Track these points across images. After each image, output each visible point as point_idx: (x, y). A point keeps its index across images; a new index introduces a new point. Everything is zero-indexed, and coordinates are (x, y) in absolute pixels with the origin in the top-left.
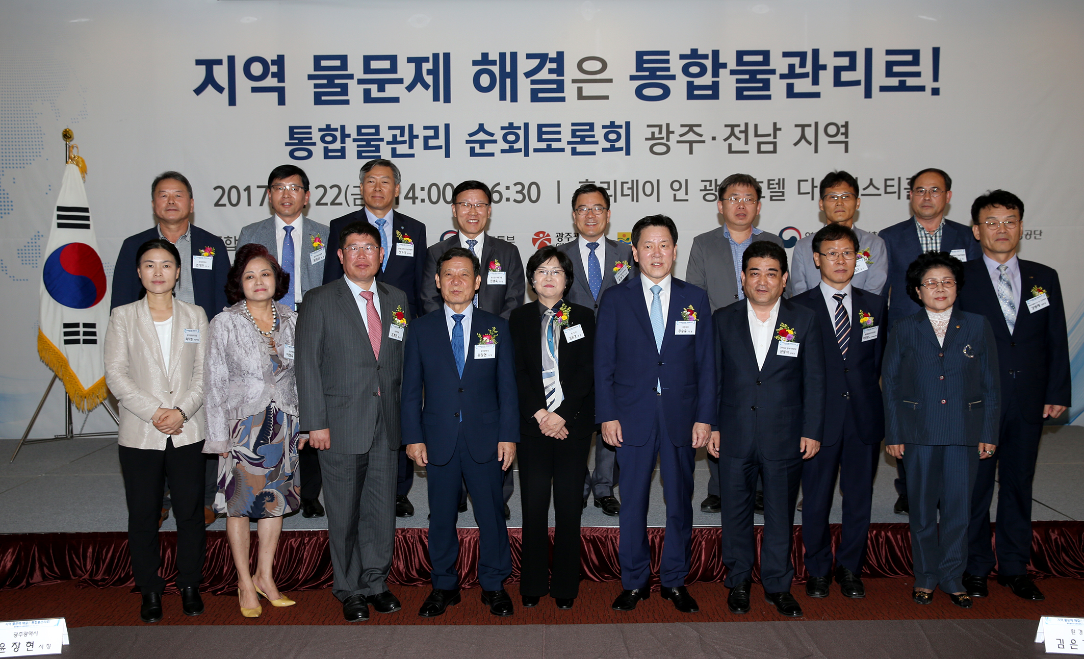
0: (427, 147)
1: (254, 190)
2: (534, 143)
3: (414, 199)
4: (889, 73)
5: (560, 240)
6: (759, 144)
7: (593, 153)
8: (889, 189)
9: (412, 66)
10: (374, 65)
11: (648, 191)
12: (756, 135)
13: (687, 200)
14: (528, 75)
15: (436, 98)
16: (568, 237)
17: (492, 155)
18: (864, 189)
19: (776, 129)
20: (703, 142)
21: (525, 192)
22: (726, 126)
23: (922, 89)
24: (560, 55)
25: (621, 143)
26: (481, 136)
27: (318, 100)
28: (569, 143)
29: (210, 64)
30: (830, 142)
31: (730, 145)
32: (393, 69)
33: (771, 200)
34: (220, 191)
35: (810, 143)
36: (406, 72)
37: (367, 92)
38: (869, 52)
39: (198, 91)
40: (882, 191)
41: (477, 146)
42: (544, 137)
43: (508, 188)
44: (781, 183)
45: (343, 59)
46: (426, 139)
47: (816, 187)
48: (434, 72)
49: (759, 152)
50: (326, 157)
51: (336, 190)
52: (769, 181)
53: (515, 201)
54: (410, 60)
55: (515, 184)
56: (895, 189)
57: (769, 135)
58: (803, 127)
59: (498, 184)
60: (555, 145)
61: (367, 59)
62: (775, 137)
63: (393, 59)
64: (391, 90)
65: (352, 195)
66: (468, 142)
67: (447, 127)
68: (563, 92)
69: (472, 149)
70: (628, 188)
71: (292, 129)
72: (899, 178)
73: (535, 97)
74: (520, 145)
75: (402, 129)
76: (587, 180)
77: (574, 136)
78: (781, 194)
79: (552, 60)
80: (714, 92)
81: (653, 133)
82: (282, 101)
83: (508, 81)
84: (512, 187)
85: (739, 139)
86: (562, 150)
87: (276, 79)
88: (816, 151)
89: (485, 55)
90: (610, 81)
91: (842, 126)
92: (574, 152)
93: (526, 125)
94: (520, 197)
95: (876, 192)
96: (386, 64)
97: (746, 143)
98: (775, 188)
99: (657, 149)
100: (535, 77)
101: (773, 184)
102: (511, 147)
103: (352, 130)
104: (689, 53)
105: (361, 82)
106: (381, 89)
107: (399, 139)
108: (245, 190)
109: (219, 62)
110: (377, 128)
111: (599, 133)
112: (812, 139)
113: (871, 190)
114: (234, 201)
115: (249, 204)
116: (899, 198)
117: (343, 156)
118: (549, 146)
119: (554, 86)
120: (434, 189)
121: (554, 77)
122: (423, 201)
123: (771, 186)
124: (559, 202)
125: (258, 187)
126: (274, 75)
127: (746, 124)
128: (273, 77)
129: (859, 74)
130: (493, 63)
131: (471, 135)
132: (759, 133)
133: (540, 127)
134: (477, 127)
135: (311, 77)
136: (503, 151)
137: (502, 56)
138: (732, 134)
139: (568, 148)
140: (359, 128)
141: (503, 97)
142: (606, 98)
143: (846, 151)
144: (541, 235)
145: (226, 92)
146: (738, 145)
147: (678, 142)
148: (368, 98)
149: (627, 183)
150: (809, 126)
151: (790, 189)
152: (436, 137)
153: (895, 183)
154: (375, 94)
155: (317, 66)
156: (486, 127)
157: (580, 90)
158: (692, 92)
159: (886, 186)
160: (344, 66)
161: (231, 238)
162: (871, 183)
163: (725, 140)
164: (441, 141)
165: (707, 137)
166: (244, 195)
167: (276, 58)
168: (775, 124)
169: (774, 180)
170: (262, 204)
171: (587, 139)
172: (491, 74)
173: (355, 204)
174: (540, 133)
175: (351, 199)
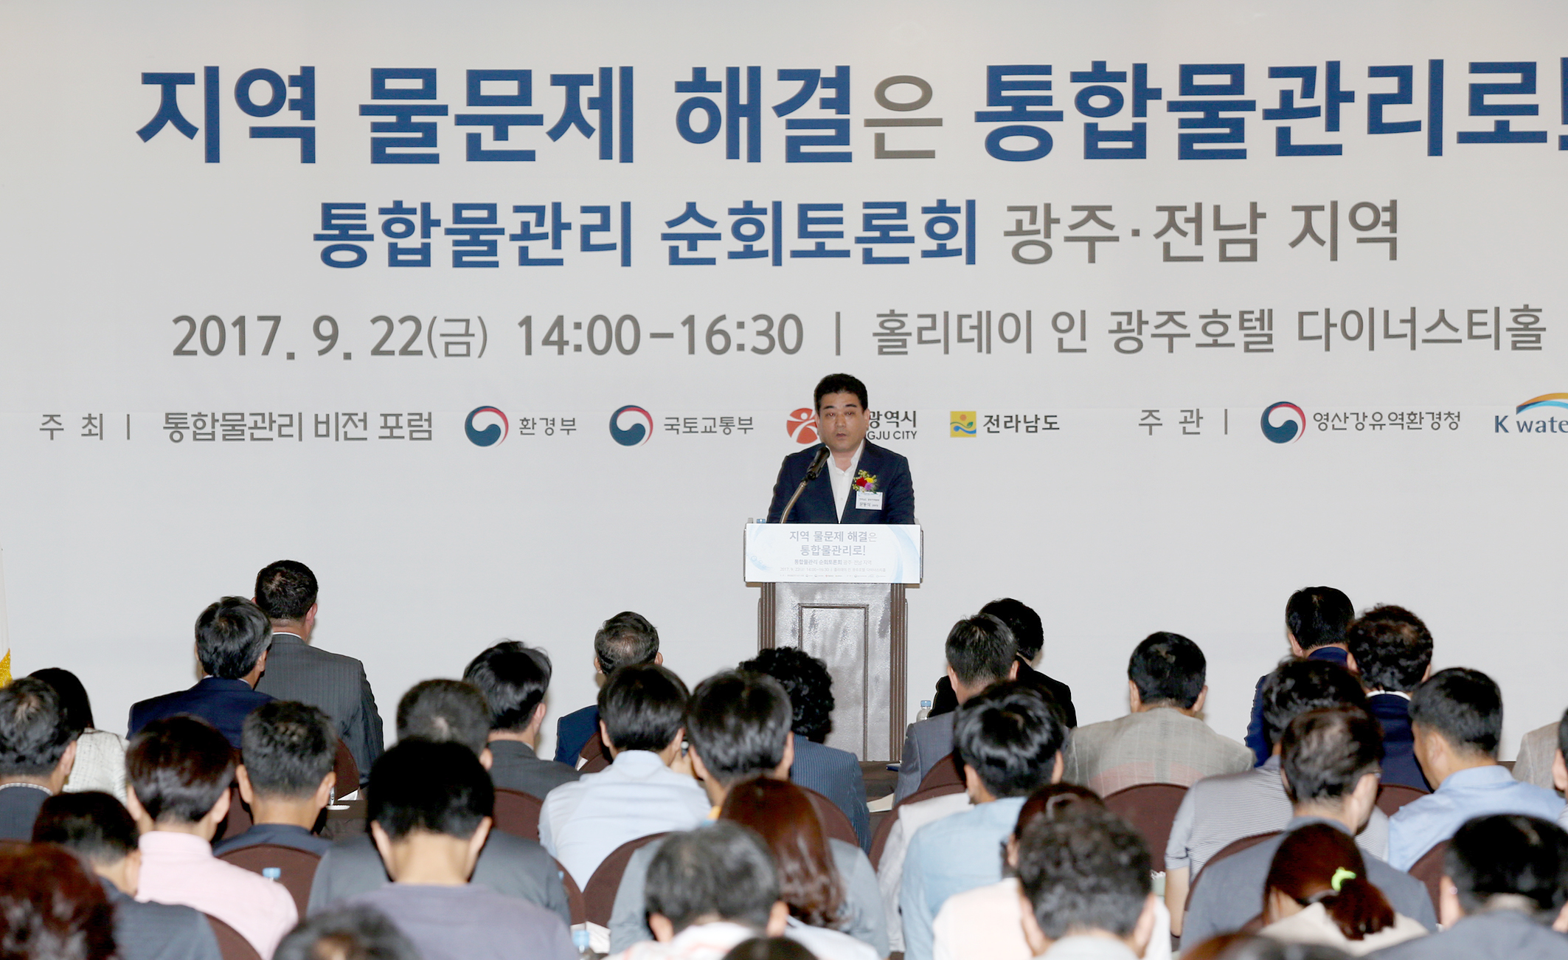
0: (586, 246)
1: (251, 324)
2: (791, 240)
3: (561, 344)
4: (1477, 108)
6: (1224, 243)
7: (905, 260)
8: (1477, 331)
9: (561, 91)
10: (488, 88)
11: (1010, 333)
12: (1218, 226)
13: (1084, 351)
14: (781, 110)
15: (606, 153)
17: (711, 261)
18: (1429, 330)
19: (1256, 215)
20: (1116, 239)
21: (775, 332)
22: (1160, 209)
23: (1540, 137)
24: (843, 72)
25: (959, 242)
26: (692, 226)
27: (379, 155)
28: (859, 240)
29: (169, 82)
30: (1361, 240)
31: (1167, 246)
32: (524, 97)
33: (1247, 350)
34: (185, 326)
35: (1322, 242)
36: (550, 102)
37: (474, 141)
38: (1436, 68)
39: (147, 133)
40: (1463, 334)
41: (683, 245)
42: (811, 228)
43: (741, 325)
44: (1266, 317)
45: (429, 76)
46: (586, 230)
47: (1335, 325)
48: (601, 103)
49: (1224, 258)
50: (394, 262)
51: (411, 326)
52: (1242, 313)
53: (755, 350)
54: (557, 80)
55: (756, 319)
56: (1490, 329)
57: (1243, 227)
58: (1308, 210)
59: (723, 318)
60: (831, 244)
61: (475, 78)
62: (1254, 230)
63: (524, 78)
64: (519, 137)
65: (442, 335)
66: (666, 237)
67: (626, 207)
68: (847, 143)
69: (674, 251)
70: (972, 327)
71: (327, 208)
72: (1497, 310)
73: (794, 152)
74: (765, 243)
75: (539, 211)
76: (892, 311)
77: (868, 224)
78: (1265, 339)
79: (828, 83)
80: (1136, 143)
81: (1019, 223)
82: (308, 155)
83: (743, 122)
84: (749, 323)
85: (1184, 234)
86: (845, 254)
87: (298, 113)
88: (1334, 257)
90: (937, 122)
91: (1385, 209)
92: (868, 258)
93: (777, 206)
94: (763, 343)
95: (1452, 335)
96: (511, 88)
97: (1199, 241)
98: (1255, 328)
99: (1026, 252)
100: (795, 115)
101: (1251, 320)
102: (748, 248)
103: (443, 213)
104: (1090, 69)
105: (461, 120)
106: (501, 135)
107: (534, 230)
108: (234, 324)
109: (188, 79)
110: (492, 208)
111: (916, 222)
112: (1325, 236)
113: (1442, 332)
114: (213, 345)
115: (242, 352)
116: (1497, 347)
117: (426, 262)
118: (820, 246)
119: (832, 132)
120: (600, 326)
121: (831, 114)
122: (578, 348)
123: (1246, 324)
124: (838, 353)
125: (261, 318)
126: (294, 105)
127: (1199, 207)
128: (292, 108)
129: (1418, 109)
130: (716, 87)
131: (672, 224)
132: (1223, 222)
133: (804, 209)
134: (683, 210)
135: (365, 110)
136: (733, 255)
137: (733, 73)
138: (1172, 223)
139: (857, 251)
140: (458, 208)
141: (733, 153)
142: (930, 154)
143: (1393, 256)
144: (804, 416)
145: (201, 136)
146: (1182, 246)
147: (1068, 239)
148: (475, 151)
149: (969, 316)
150: (1321, 208)
151: (1284, 329)
152: (605, 226)
153: (1490, 318)
154: (488, 143)
155: (378, 91)
156: (700, 210)
157: (880, 139)
158: (1094, 145)
159: (1471, 324)
160: (430, 91)
161: (206, 416)
162: (1442, 318)
163: (1158, 235)
164: (614, 235)
165: (1122, 231)
166: (233, 333)
167: (298, 73)
168: (1254, 206)
169: (1252, 312)
170: (266, 352)
171: (893, 234)
172: (711, 108)
173: (447, 354)
174: (804, 221)
175: (439, 344)
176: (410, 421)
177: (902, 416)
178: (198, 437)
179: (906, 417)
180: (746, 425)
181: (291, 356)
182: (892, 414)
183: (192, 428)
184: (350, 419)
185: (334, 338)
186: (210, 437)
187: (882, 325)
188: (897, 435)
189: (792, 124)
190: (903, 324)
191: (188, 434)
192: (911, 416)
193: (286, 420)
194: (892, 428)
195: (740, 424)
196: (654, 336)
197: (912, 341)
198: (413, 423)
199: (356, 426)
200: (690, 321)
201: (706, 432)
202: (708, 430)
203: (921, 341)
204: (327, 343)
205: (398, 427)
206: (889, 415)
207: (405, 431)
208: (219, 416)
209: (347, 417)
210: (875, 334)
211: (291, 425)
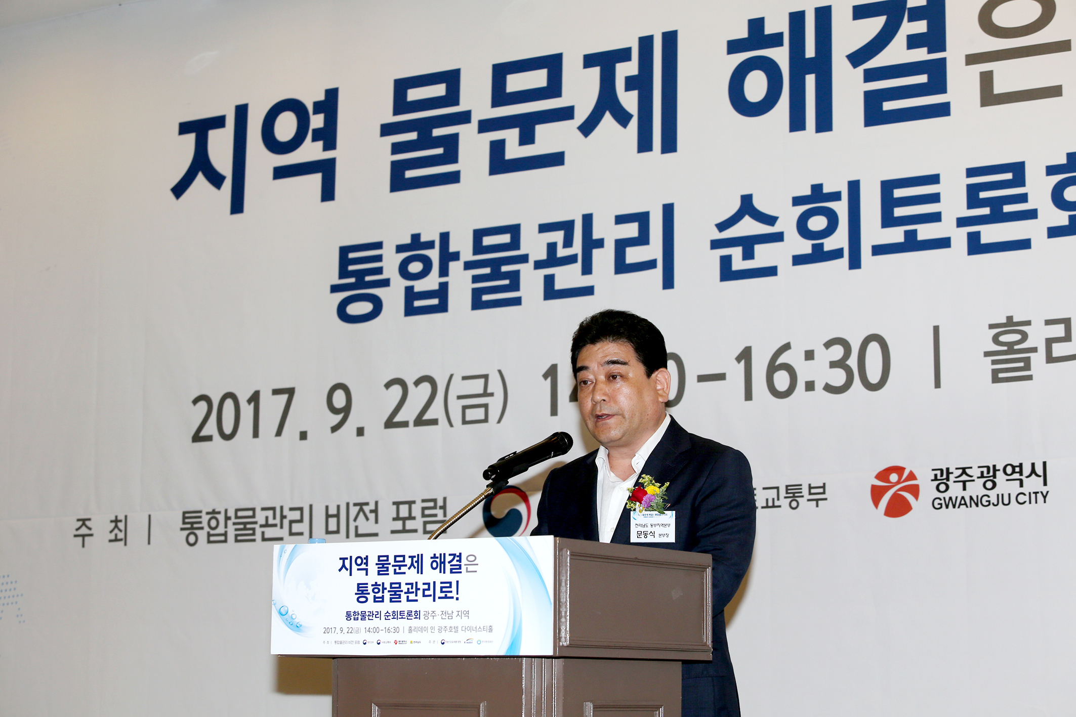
0: (622, 267)
1: (266, 400)
2: (873, 231)
5: (942, 487)
7: (1024, 244)
9: (595, 73)
10: (514, 83)
14: (856, 58)
15: (644, 145)
16: (964, 478)
17: (771, 271)
21: (853, 362)
26: (748, 227)
27: (398, 181)
28: (962, 222)
29: (203, 130)
32: (554, 87)
34: (203, 405)
36: (581, 89)
37: (497, 149)
39: (180, 189)
41: (736, 252)
42: (899, 212)
43: (809, 355)
45: (452, 79)
46: (621, 246)
48: (641, 82)
50: (409, 310)
51: (426, 387)
53: (829, 388)
55: (828, 345)
59: (786, 347)
60: (925, 232)
61: (501, 73)
63: (553, 64)
64: (547, 138)
65: (459, 397)
66: (716, 244)
67: (668, 211)
68: (943, 90)
69: (726, 262)
71: (344, 252)
73: (874, 112)
74: (839, 240)
75: (568, 227)
76: (1010, 318)
77: (973, 200)
79: (917, 14)
82: (328, 194)
83: (810, 80)
84: (820, 352)
86: (944, 243)
87: (320, 144)
89: (756, 25)
90: (1064, 46)
92: (975, 246)
93: (854, 187)
94: (838, 377)
96: (539, 79)
100: (875, 62)
102: (818, 248)
103: (462, 244)
105: (485, 126)
107: (561, 252)
108: (249, 401)
109: (220, 122)
110: (515, 231)
111: (1039, 189)
114: (228, 429)
115: (256, 434)
117: (443, 307)
118: (911, 236)
119: (922, 79)
121: (921, 54)
124: (938, 385)
125: (276, 392)
126: (317, 135)
128: (314, 139)
130: (775, 40)
131: (722, 226)
133: (888, 187)
134: (736, 205)
135: (386, 130)
136: (799, 260)
137: (797, 19)
139: (960, 237)
140: (479, 236)
141: (797, 123)
142: (1055, 91)
144: (893, 477)
145: (228, 185)
148: (498, 162)
152: (643, 239)
154: (514, 150)
155: (401, 104)
156: (758, 204)
157: (987, 79)
160: (453, 96)
161: (219, 512)
164: (654, 250)
166: (247, 411)
167: (322, 97)
170: (279, 433)
171: (1007, 208)
172: (770, 68)
173: (465, 422)
174: (888, 203)
175: (455, 407)
176: (424, 509)
177: (1027, 470)
178: (212, 539)
179: (1033, 471)
180: (818, 494)
181: (303, 436)
182: (1013, 467)
183: (207, 529)
184: (361, 510)
185: (346, 410)
186: (222, 538)
187: (996, 339)
188: (1021, 498)
189: (870, 76)
190: (1025, 336)
191: (202, 535)
192: (1039, 470)
193: (296, 515)
194: (1014, 488)
195: (810, 494)
196: (702, 378)
197: (1038, 359)
198: (427, 512)
199: (367, 519)
200: (745, 356)
201: (767, 507)
202: (770, 504)
203: (1050, 359)
204: (340, 416)
205: (411, 518)
206: (1009, 470)
207: (417, 524)
208: (231, 513)
209: (358, 508)
210: (987, 354)
211: (301, 521)
